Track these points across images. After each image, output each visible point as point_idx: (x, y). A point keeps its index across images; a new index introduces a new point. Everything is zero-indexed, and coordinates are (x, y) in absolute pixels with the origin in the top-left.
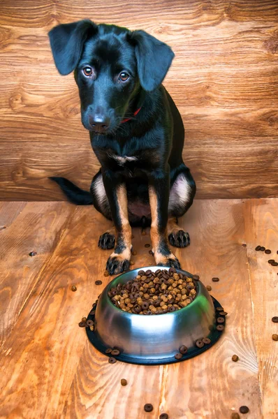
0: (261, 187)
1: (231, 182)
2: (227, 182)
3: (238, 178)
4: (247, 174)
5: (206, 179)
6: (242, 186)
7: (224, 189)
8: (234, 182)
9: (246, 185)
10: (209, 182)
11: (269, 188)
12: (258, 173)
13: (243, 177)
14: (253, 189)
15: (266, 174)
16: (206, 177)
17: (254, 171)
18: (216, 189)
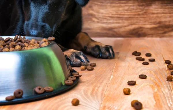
0: (141, 28)
1: (117, 23)
2: (113, 23)
3: (122, 20)
4: (129, 16)
5: (96, 20)
6: (125, 26)
7: (110, 29)
8: (119, 23)
9: (128, 26)
10: (98, 22)
11: (147, 28)
12: (139, 15)
13: (127, 19)
14: (134, 30)
15: (145, 16)
16: (96, 18)
17: (136, 13)
18: (104, 29)
